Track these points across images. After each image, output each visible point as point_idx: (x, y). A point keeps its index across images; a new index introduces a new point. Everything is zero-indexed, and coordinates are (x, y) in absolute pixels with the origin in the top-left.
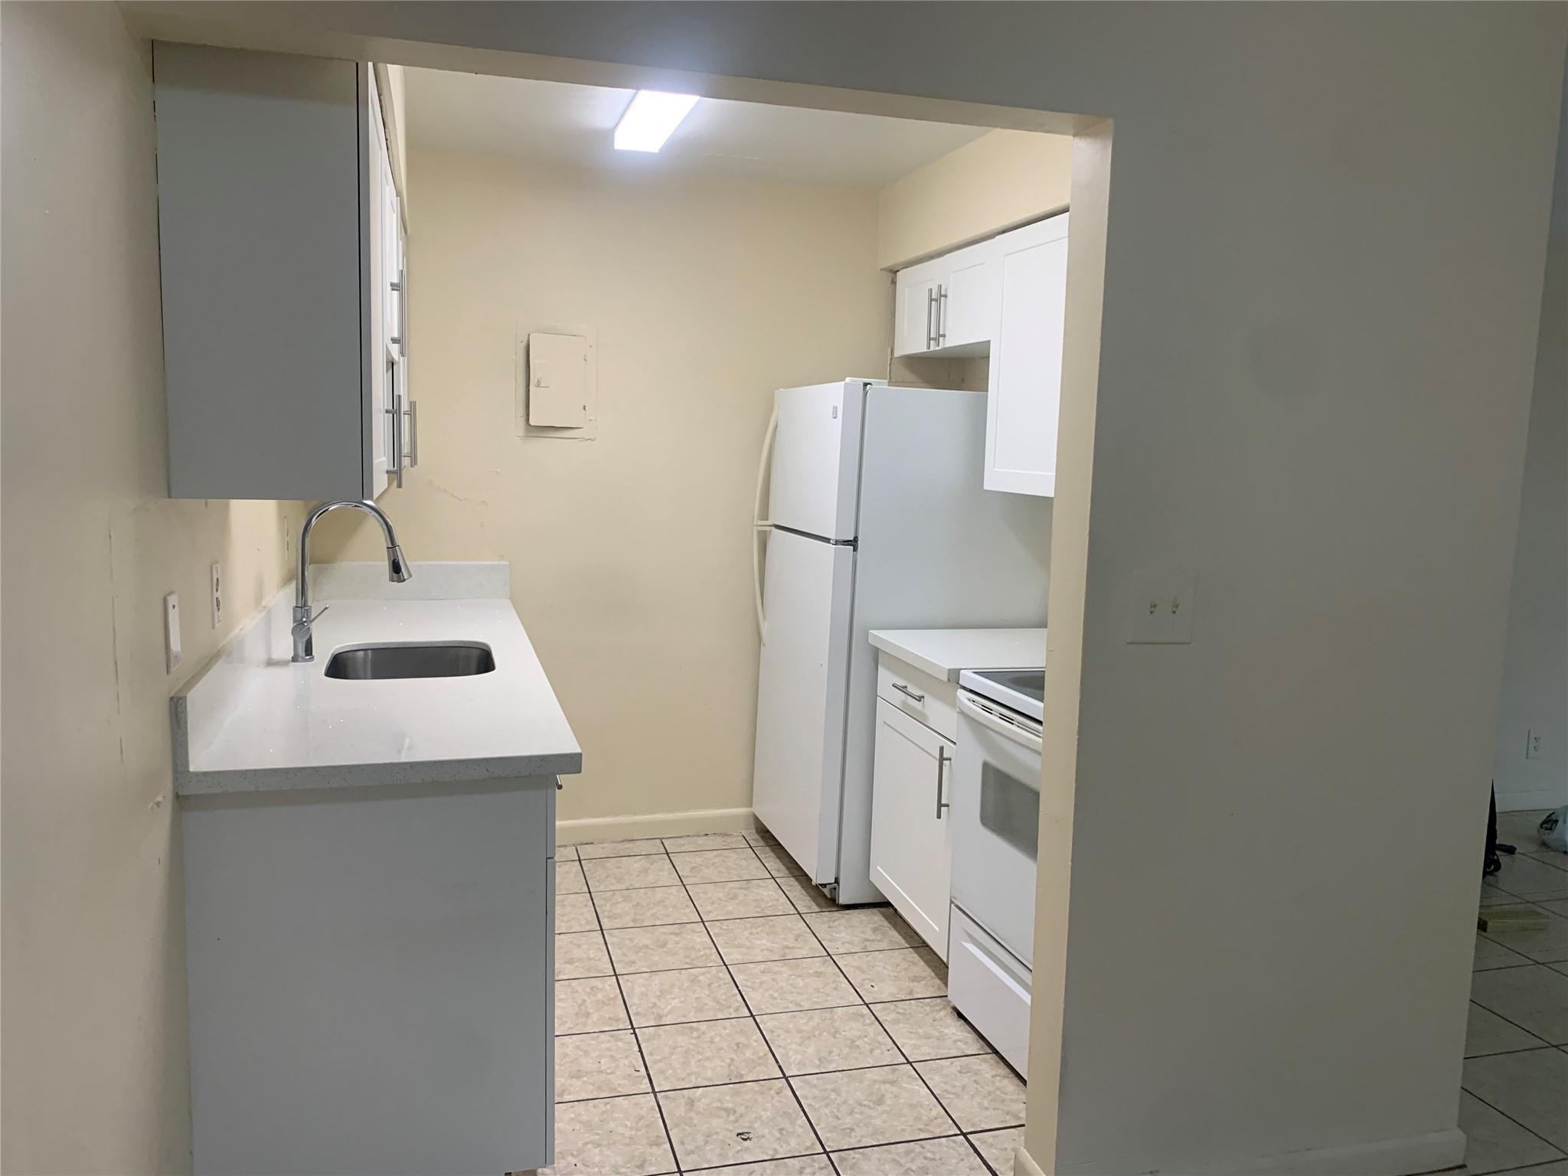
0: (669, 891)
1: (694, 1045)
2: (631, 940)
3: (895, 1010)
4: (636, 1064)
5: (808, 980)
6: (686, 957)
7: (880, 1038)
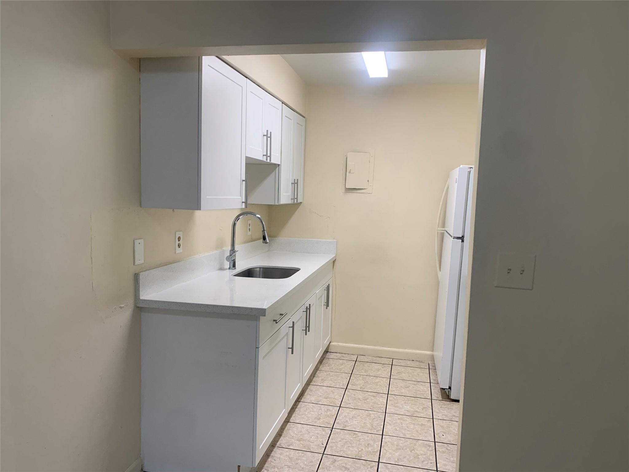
0: (382, 379)
1: (351, 440)
2: (354, 395)
3: (446, 447)
4: (324, 442)
5: (416, 426)
6: (372, 406)
7: (431, 457)
